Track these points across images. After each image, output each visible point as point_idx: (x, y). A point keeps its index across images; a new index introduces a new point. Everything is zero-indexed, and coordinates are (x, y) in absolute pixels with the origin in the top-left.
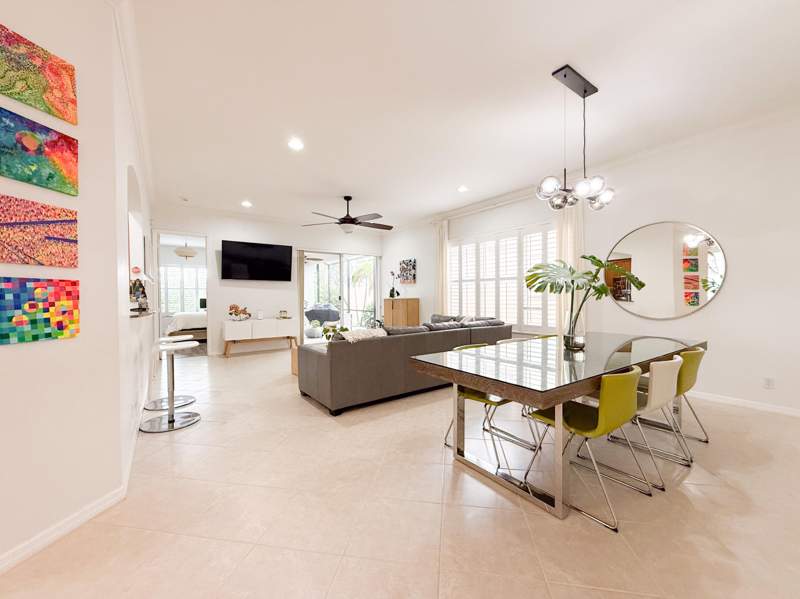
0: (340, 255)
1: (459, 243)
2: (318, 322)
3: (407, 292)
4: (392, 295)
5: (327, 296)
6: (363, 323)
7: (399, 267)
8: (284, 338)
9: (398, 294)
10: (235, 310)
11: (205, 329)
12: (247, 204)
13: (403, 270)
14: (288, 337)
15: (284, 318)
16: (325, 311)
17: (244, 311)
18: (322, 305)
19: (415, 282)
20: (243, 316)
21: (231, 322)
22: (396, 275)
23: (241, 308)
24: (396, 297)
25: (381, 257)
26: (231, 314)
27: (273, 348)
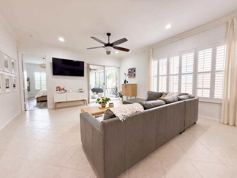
0: (104, 66)
1: (158, 59)
2: (96, 93)
3: (131, 81)
4: (125, 83)
5: (99, 83)
6: (111, 93)
7: (128, 71)
8: (81, 100)
9: (127, 82)
10: (59, 89)
11: (46, 96)
12: (61, 39)
13: (129, 72)
14: (83, 100)
15: (81, 92)
16: (98, 89)
17: (63, 89)
18: (97, 87)
19: (135, 77)
20: (63, 91)
21: (57, 94)
22: (127, 74)
23: (62, 88)
24: (127, 83)
25: (120, 68)
26: (57, 90)
27: (77, 105)
